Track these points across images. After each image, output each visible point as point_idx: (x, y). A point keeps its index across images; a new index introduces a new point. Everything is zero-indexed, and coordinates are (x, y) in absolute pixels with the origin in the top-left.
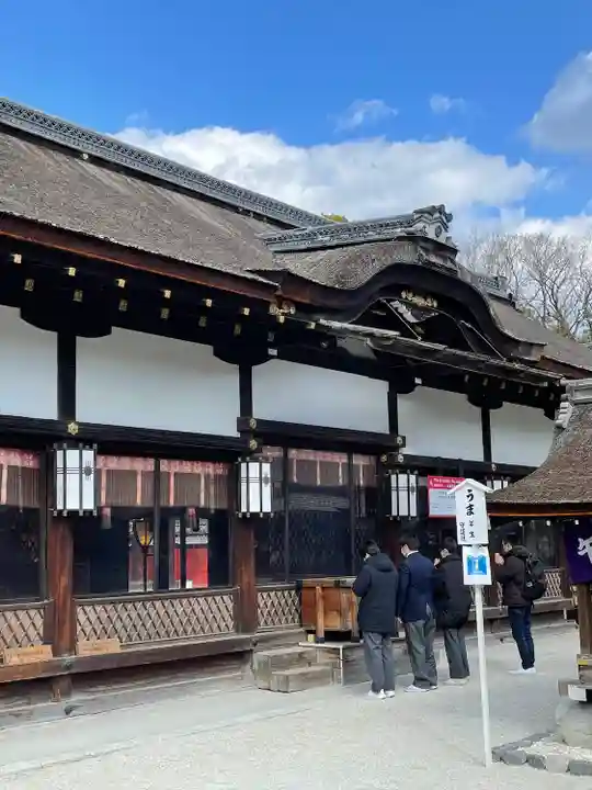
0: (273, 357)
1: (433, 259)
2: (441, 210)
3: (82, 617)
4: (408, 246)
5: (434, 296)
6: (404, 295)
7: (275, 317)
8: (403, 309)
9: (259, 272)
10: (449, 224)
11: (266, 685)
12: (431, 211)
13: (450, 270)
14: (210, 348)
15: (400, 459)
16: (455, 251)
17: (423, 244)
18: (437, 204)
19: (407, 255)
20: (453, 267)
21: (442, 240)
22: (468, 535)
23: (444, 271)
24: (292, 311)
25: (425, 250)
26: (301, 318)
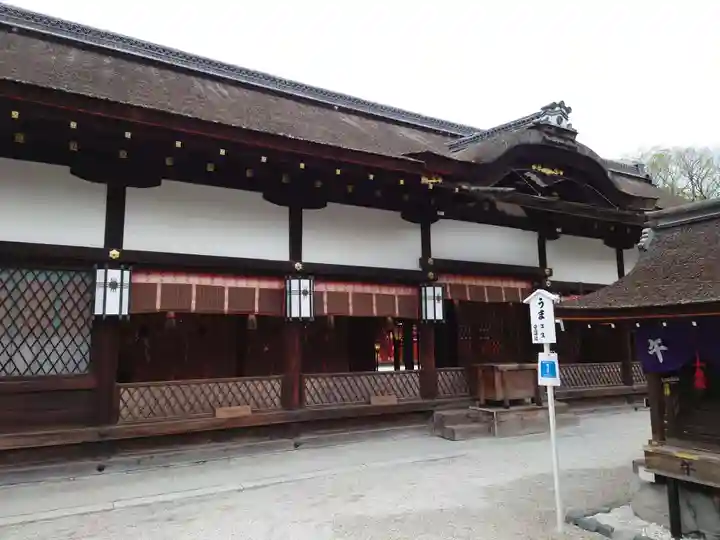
0: (441, 217)
1: (555, 139)
2: (561, 104)
3: (308, 385)
4: (535, 133)
5: (560, 167)
6: (534, 167)
7: (427, 185)
8: (534, 177)
9: (411, 155)
10: (569, 115)
11: (439, 434)
12: (553, 106)
13: (570, 147)
14: (399, 214)
15: (548, 284)
16: (575, 133)
17: (545, 129)
18: (558, 102)
19: (534, 138)
20: (573, 145)
21: (564, 125)
22: (539, 336)
23: (566, 149)
24: (440, 181)
25: (547, 133)
26: (449, 185)
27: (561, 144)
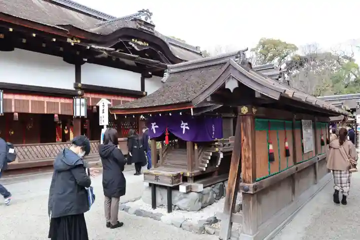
0: (86, 62)
1: (143, 27)
2: (147, 11)
4: (134, 23)
5: (147, 42)
6: (133, 40)
7: (70, 43)
8: (133, 45)
10: (151, 16)
12: (143, 11)
13: (151, 32)
14: (62, 58)
16: (154, 26)
17: (139, 22)
19: (132, 25)
20: (152, 31)
21: (148, 21)
22: (102, 122)
23: (149, 33)
24: (78, 42)
25: (139, 24)
26: (83, 44)
27: (146, 30)
